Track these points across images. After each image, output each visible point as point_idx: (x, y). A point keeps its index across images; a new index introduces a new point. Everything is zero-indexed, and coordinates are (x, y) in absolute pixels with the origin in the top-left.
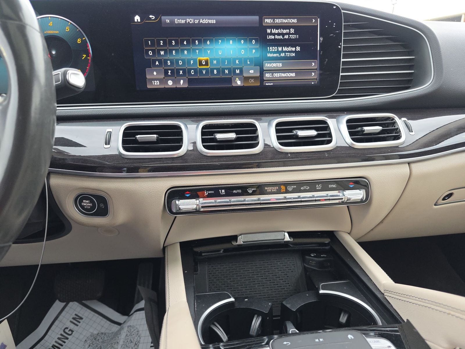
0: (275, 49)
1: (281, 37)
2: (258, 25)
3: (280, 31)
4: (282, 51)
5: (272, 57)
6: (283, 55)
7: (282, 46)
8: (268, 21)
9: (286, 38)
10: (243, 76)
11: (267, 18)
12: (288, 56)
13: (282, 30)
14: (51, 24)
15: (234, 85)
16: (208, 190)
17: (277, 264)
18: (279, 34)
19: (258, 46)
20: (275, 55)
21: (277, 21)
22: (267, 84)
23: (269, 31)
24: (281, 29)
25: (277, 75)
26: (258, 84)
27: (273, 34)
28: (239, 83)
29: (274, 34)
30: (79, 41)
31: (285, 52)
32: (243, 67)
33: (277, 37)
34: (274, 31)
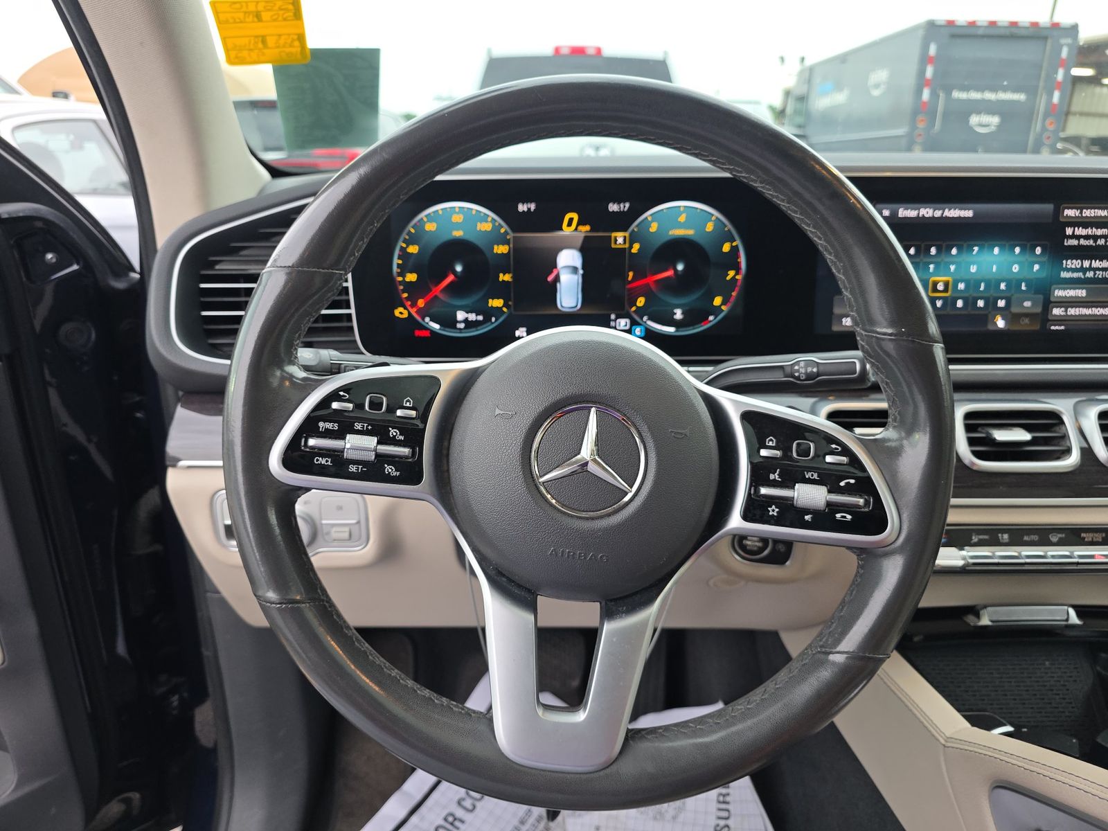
0: (1076, 263)
1: (1091, 242)
2: (1050, 221)
3: (1089, 231)
4: (1090, 269)
5: (1070, 278)
6: (1090, 274)
7: (1091, 258)
8: (1070, 213)
9: (1101, 244)
10: (1011, 312)
11: (1068, 208)
12: (1100, 277)
13: (1094, 229)
14: (682, 219)
15: (991, 327)
16: (979, 532)
17: (1044, 664)
18: (1087, 237)
19: (1045, 259)
20: (1075, 275)
21: (1088, 213)
22: (1053, 328)
23: (1069, 231)
24: (1092, 228)
25: (1072, 311)
26: (1037, 327)
27: (1076, 236)
28: (1001, 323)
29: (1078, 237)
30: (726, 248)
31: (1095, 270)
32: (1012, 295)
33: (1083, 242)
34: (1080, 231)
